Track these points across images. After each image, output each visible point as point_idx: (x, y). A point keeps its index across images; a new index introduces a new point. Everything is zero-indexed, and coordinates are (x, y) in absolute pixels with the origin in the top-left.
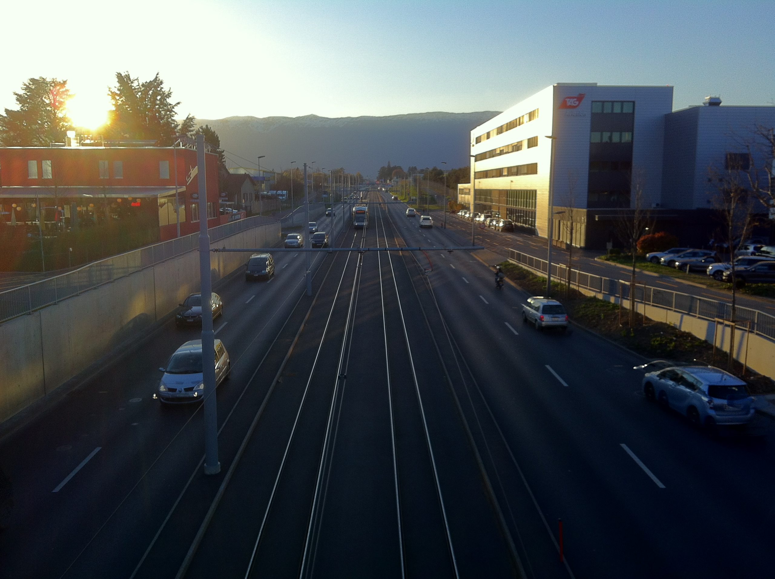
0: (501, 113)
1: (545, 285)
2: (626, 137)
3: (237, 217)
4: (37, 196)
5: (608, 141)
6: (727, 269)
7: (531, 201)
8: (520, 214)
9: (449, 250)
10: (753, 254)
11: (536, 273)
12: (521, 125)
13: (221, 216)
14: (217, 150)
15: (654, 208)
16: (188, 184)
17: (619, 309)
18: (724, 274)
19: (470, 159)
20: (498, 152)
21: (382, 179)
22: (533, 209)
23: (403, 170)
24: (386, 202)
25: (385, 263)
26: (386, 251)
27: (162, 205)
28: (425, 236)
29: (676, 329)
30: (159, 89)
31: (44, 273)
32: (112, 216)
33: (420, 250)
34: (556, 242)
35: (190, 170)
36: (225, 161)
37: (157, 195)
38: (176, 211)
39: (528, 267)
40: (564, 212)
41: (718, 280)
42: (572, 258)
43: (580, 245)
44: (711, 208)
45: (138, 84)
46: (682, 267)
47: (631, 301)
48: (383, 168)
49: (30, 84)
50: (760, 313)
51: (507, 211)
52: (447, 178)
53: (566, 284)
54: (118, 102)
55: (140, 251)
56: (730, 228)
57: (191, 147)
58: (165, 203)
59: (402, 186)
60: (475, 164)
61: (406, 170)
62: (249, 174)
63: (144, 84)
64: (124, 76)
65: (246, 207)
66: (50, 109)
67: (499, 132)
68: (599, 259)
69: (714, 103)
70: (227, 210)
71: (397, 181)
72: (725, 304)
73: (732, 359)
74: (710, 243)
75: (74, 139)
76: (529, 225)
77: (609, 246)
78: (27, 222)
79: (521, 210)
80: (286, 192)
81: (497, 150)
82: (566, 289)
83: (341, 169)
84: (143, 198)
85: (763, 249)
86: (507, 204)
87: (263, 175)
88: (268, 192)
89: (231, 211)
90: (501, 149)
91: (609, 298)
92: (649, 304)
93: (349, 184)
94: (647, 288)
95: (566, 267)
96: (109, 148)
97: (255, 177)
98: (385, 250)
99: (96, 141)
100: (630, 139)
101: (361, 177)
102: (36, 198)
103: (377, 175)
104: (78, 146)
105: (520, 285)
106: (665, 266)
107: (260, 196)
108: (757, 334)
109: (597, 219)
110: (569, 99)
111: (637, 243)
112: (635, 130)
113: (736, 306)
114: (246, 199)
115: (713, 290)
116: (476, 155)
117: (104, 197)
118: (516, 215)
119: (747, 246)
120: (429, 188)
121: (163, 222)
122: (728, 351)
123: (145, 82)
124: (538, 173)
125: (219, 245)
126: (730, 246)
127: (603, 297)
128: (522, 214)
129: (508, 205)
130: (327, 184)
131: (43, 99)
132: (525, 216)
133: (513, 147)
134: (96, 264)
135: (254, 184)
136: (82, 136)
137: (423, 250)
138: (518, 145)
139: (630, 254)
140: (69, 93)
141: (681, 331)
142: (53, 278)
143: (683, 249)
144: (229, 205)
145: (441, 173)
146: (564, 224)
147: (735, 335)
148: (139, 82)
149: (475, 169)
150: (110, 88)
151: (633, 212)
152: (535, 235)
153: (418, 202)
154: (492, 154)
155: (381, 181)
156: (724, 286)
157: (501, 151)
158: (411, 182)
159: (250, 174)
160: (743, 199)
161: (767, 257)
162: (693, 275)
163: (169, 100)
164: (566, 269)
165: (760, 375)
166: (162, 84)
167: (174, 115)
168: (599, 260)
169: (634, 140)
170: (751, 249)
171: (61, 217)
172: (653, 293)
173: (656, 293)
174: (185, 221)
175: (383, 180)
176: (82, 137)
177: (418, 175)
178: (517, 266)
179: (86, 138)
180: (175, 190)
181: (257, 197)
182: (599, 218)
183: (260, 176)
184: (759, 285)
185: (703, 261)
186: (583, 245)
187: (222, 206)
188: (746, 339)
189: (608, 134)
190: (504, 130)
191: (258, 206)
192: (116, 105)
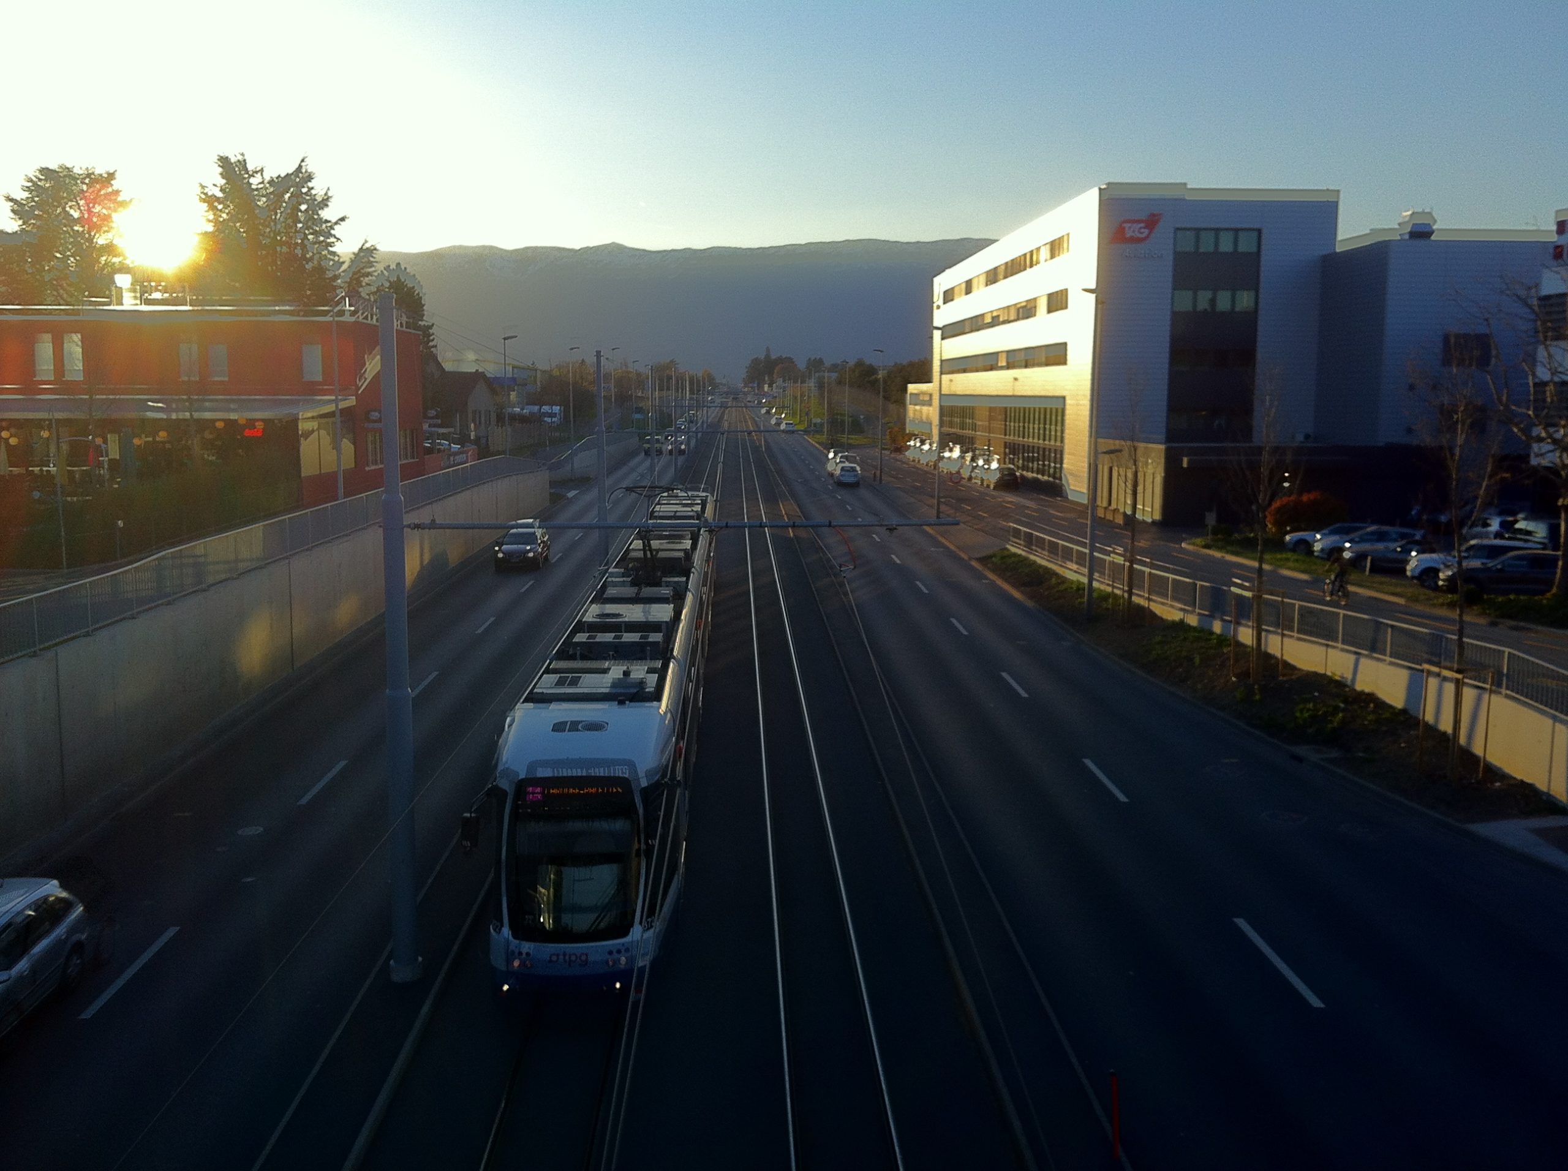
0: (995, 241)
1: (1082, 596)
2: (1245, 300)
3: (458, 458)
4: (53, 415)
5: (1209, 310)
6: (1447, 567)
7: (1053, 427)
8: (1031, 455)
9: (890, 527)
10: (1498, 535)
11: (1064, 572)
12: (1035, 267)
13: (426, 457)
14: (420, 323)
15: (1301, 442)
16: (360, 392)
17: (1230, 645)
18: (1441, 575)
19: (932, 333)
20: (988, 319)
21: (754, 382)
22: (1058, 444)
23: (796, 365)
24: (762, 428)
25: (760, 552)
26: (762, 529)
27: (308, 434)
28: (839, 497)
29: (1345, 686)
30: (304, 190)
31: (66, 571)
32: (206, 456)
33: (830, 526)
34: (1103, 510)
35: (365, 364)
36: (436, 346)
37: (298, 414)
38: (336, 446)
39: (1048, 560)
40: (1120, 451)
41: (1429, 588)
42: (1135, 543)
43: (1152, 518)
44: (1415, 442)
45: (261, 180)
46: (1358, 561)
47: (1255, 629)
48: (756, 361)
49: (40, 180)
50: (1514, 655)
51: (1005, 447)
52: (885, 382)
53: (1123, 595)
54: (221, 216)
55: (261, 528)
56: (1454, 483)
57: (366, 318)
58: (313, 431)
59: (795, 398)
60: (941, 344)
61: (802, 365)
62: (484, 372)
63: (275, 179)
64: (235, 163)
65: (478, 439)
66: (81, 229)
67: (990, 281)
68: (1189, 544)
69: (1421, 233)
70: (439, 444)
71: (784, 387)
72: (1442, 637)
73: (1456, 745)
74: (1413, 513)
75: (130, 292)
76: (1049, 476)
77: (1211, 519)
78: (30, 469)
79: (1033, 447)
80: (559, 407)
81: (986, 315)
82: (1124, 604)
83: (672, 361)
84: (270, 420)
85: (1517, 526)
86: (1005, 435)
87: (513, 375)
88: (522, 409)
89: (447, 447)
90: (995, 314)
91: (1211, 623)
92: (1292, 637)
93: (688, 393)
94: (1287, 602)
95: (1125, 561)
96: (200, 308)
97: (496, 379)
98: (761, 526)
99: (174, 295)
100: (1252, 304)
101: (711, 379)
102: (50, 420)
103: (744, 376)
104: (137, 304)
105: (1031, 598)
106: (1322, 558)
107: (507, 416)
108: (1507, 696)
109: (1185, 465)
110: (1129, 225)
111: (1267, 513)
112: (1262, 285)
113: (1465, 640)
114: (478, 423)
115: (1419, 607)
116: (944, 326)
117: (189, 417)
118: (1023, 456)
119: (1487, 519)
120: (848, 401)
121: (308, 467)
122: (1450, 731)
123: (277, 175)
124: (1068, 362)
125: (423, 516)
126: (1454, 519)
127: (1200, 621)
128: (1036, 455)
129: (1007, 437)
130: (642, 393)
131: (68, 209)
132: (1041, 458)
133: (1018, 310)
134: (171, 553)
135: (494, 392)
136: (145, 284)
137: (836, 526)
138: (1029, 307)
139: (1252, 535)
140: (120, 199)
141: (1355, 690)
142: (83, 582)
143: (1358, 525)
144: (443, 434)
145: (871, 370)
146: (1119, 475)
147: (1464, 699)
148: (264, 176)
149: (941, 354)
150: (203, 187)
151: (1259, 450)
152: (1061, 496)
153: (825, 430)
154: (975, 324)
155: (752, 387)
156: (1441, 600)
157: (993, 318)
158: (813, 388)
159: (486, 373)
160: (1479, 426)
161: (1526, 541)
162: (1379, 578)
163: (325, 214)
164: (1124, 565)
165: (1515, 778)
166: (310, 181)
167: (333, 243)
168: (1190, 548)
169: (1261, 305)
170: (1495, 525)
171: (100, 459)
172: (1298, 614)
173: (1305, 613)
174: (353, 466)
175: (756, 385)
176: (146, 286)
177: (826, 374)
178: (1026, 559)
179: (153, 288)
180: (334, 405)
181: (500, 419)
182: (1189, 462)
183: (507, 376)
184: (1512, 597)
185: (1399, 549)
186: (1157, 516)
187: (431, 436)
188: (1486, 705)
189: (1208, 295)
190: (1001, 277)
191: (501, 437)
192: (216, 222)
